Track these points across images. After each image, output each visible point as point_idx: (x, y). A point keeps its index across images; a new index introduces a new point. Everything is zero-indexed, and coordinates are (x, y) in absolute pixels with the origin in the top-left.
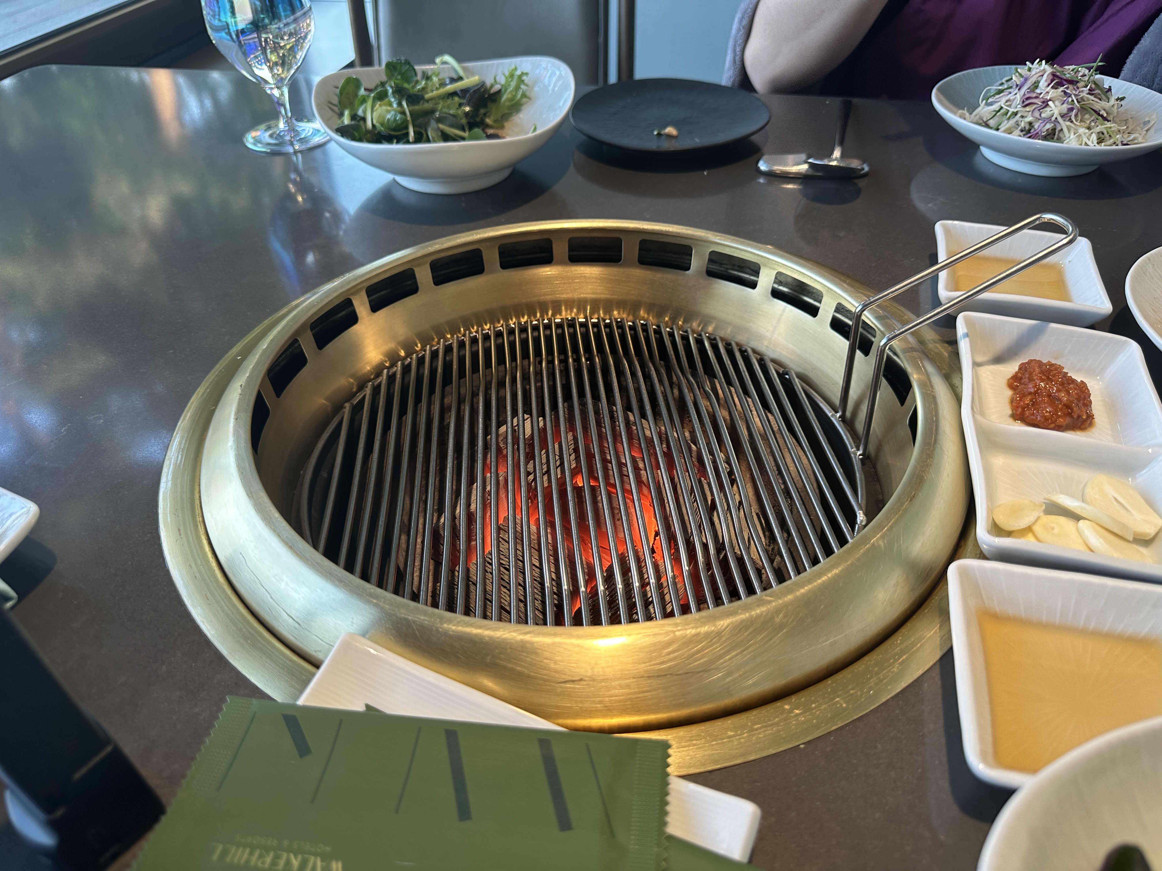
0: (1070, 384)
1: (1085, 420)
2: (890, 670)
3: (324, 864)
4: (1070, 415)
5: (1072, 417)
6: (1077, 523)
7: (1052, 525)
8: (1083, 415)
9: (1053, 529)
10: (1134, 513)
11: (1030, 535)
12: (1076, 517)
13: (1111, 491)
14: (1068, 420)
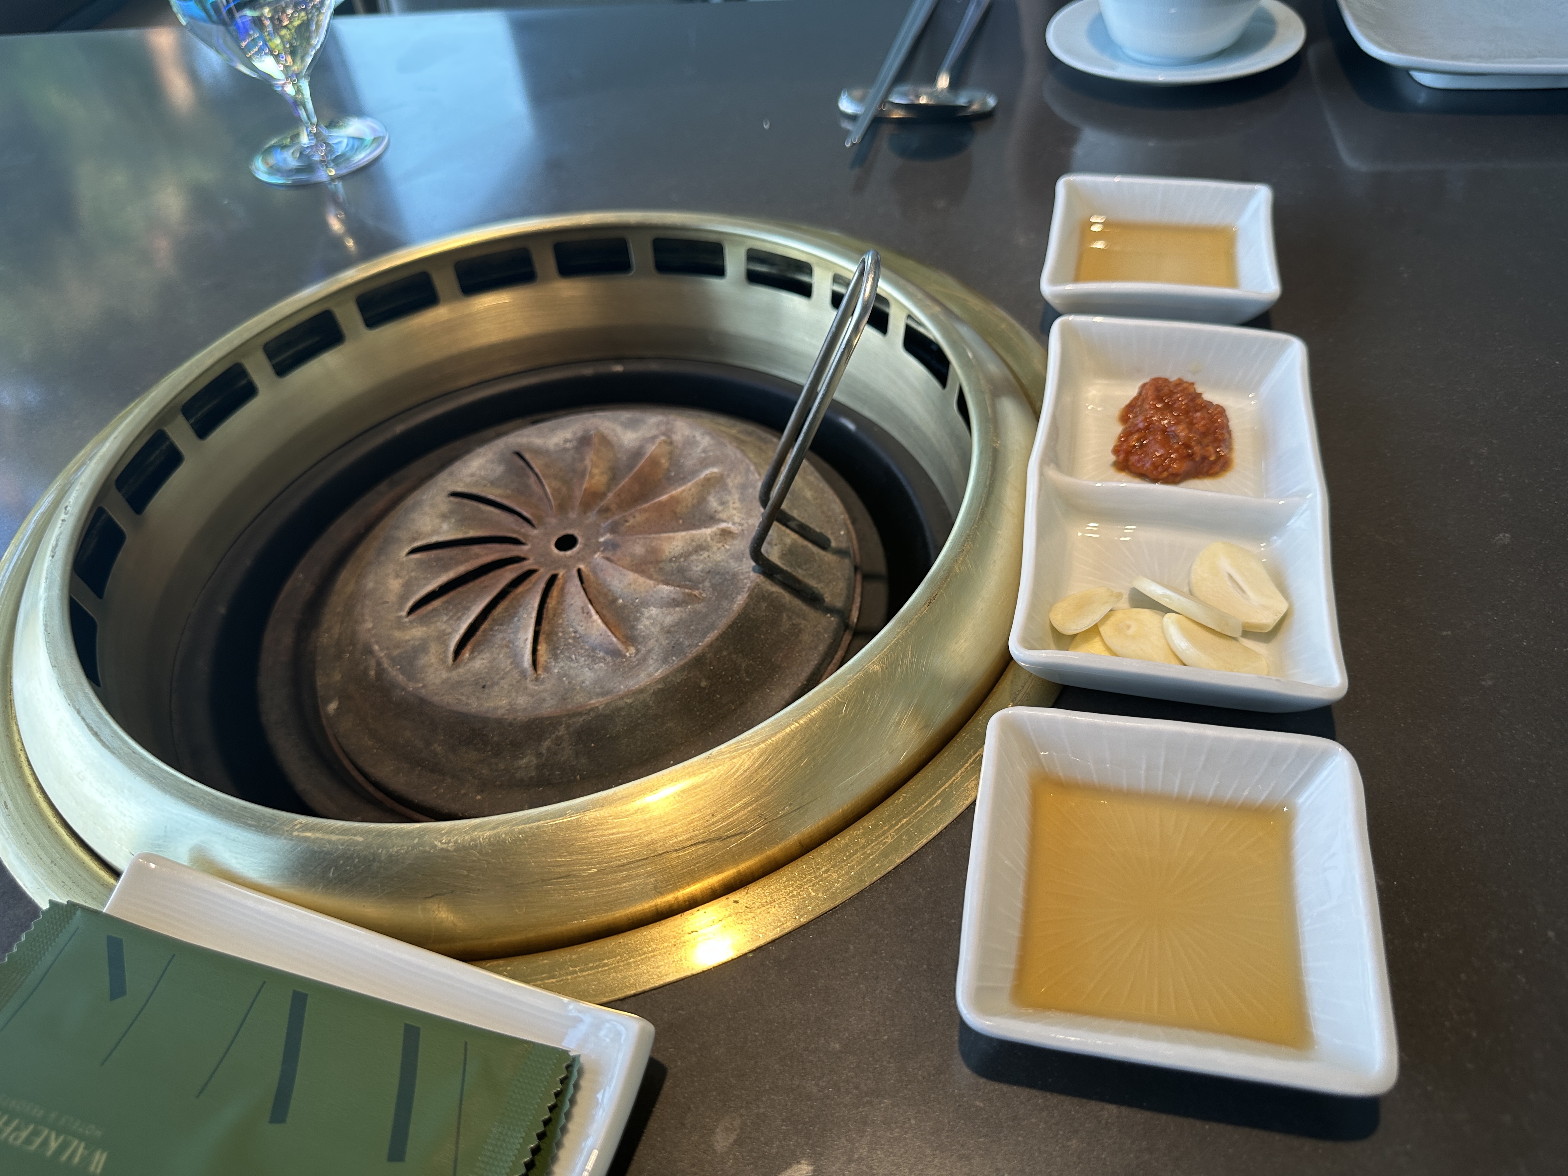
0: (1197, 411)
1: (1214, 462)
2: (882, 841)
3: (87, 1152)
4: (1190, 456)
5: (1193, 460)
6: (1163, 616)
7: (1128, 622)
8: (1210, 456)
9: (1129, 627)
10: (1250, 593)
11: (1097, 639)
12: (1165, 610)
13: (1226, 565)
14: (1186, 465)
